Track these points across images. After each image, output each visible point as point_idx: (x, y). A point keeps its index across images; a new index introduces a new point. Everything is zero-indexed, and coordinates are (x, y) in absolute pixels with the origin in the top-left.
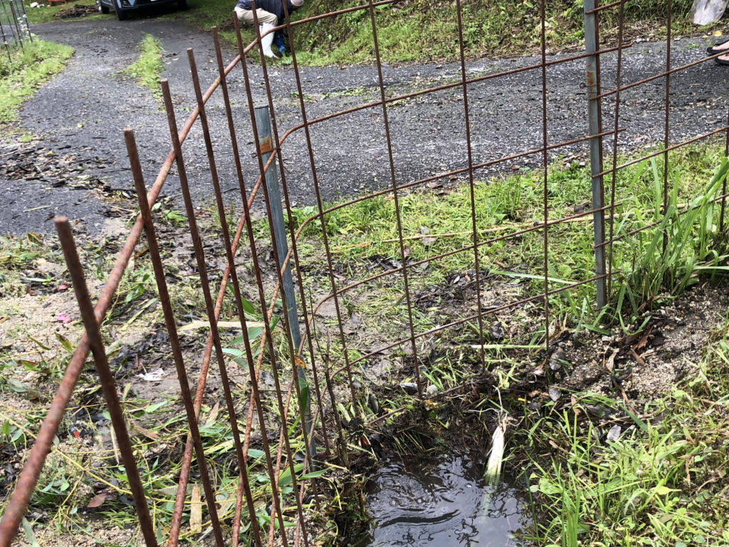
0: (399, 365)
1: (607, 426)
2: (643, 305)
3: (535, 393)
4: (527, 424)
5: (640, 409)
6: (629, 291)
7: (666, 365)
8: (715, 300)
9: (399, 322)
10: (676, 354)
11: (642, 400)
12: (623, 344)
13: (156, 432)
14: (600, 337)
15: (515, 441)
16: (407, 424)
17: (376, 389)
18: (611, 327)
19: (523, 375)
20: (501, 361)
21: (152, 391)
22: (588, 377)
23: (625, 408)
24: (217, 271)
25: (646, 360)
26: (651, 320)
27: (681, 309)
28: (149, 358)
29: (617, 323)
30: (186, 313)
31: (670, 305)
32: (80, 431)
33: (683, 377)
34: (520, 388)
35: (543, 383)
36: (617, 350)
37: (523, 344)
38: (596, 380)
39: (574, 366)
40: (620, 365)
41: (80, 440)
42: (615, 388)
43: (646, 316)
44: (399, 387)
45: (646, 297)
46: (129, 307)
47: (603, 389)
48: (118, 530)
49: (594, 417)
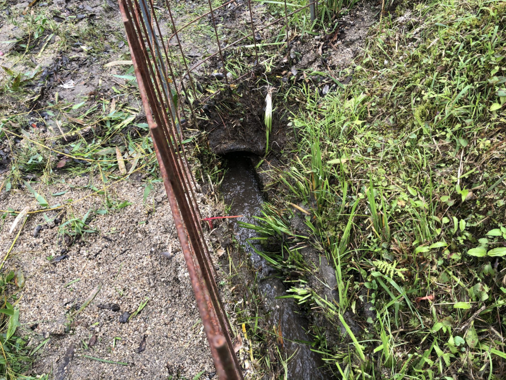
0: (209, 63)
1: (322, 86)
2: (334, 17)
3: (284, 72)
4: (283, 90)
5: (337, 75)
6: (327, 10)
7: (348, 49)
8: (369, 8)
9: (202, 35)
10: (352, 42)
11: (338, 70)
12: (325, 39)
13: (82, 119)
14: (314, 37)
15: (277, 100)
16: (222, 98)
17: (199, 78)
18: (319, 30)
19: (277, 63)
20: (262, 54)
21: (72, 94)
22: (310, 60)
23: (329, 75)
24: (85, 11)
25: (338, 47)
26: (338, 24)
27: (352, 16)
28: (62, 74)
29: (322, 28)
30: (75, 42)
31: (347, 15)
32: (35, 124)
33: (356, 55)
34: (277, 71)
35: (288, 66)
36: (322, 43)
37: (272, 42)
38: (314, 61)
39: (302, 54)
40: (325, 52)
41: (38, 129)
42: (324, 65)
43: (336, 22)
44: (213, 77)
45: (335, 12)
46: (38, 41)
47: (319, 66)
48: (79, 178)
49: (315, 82)
